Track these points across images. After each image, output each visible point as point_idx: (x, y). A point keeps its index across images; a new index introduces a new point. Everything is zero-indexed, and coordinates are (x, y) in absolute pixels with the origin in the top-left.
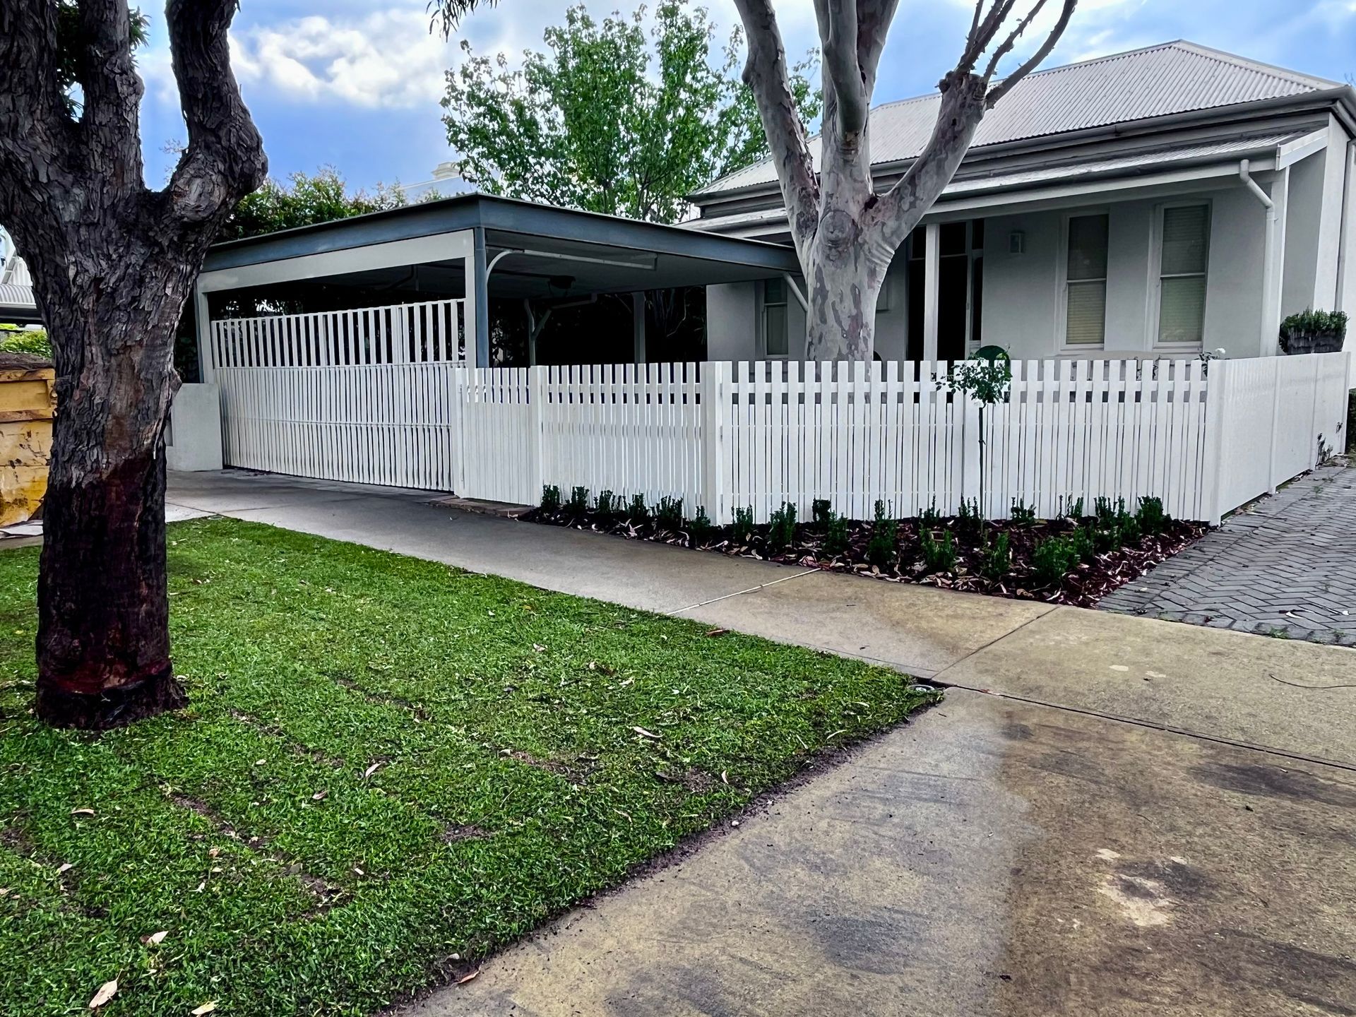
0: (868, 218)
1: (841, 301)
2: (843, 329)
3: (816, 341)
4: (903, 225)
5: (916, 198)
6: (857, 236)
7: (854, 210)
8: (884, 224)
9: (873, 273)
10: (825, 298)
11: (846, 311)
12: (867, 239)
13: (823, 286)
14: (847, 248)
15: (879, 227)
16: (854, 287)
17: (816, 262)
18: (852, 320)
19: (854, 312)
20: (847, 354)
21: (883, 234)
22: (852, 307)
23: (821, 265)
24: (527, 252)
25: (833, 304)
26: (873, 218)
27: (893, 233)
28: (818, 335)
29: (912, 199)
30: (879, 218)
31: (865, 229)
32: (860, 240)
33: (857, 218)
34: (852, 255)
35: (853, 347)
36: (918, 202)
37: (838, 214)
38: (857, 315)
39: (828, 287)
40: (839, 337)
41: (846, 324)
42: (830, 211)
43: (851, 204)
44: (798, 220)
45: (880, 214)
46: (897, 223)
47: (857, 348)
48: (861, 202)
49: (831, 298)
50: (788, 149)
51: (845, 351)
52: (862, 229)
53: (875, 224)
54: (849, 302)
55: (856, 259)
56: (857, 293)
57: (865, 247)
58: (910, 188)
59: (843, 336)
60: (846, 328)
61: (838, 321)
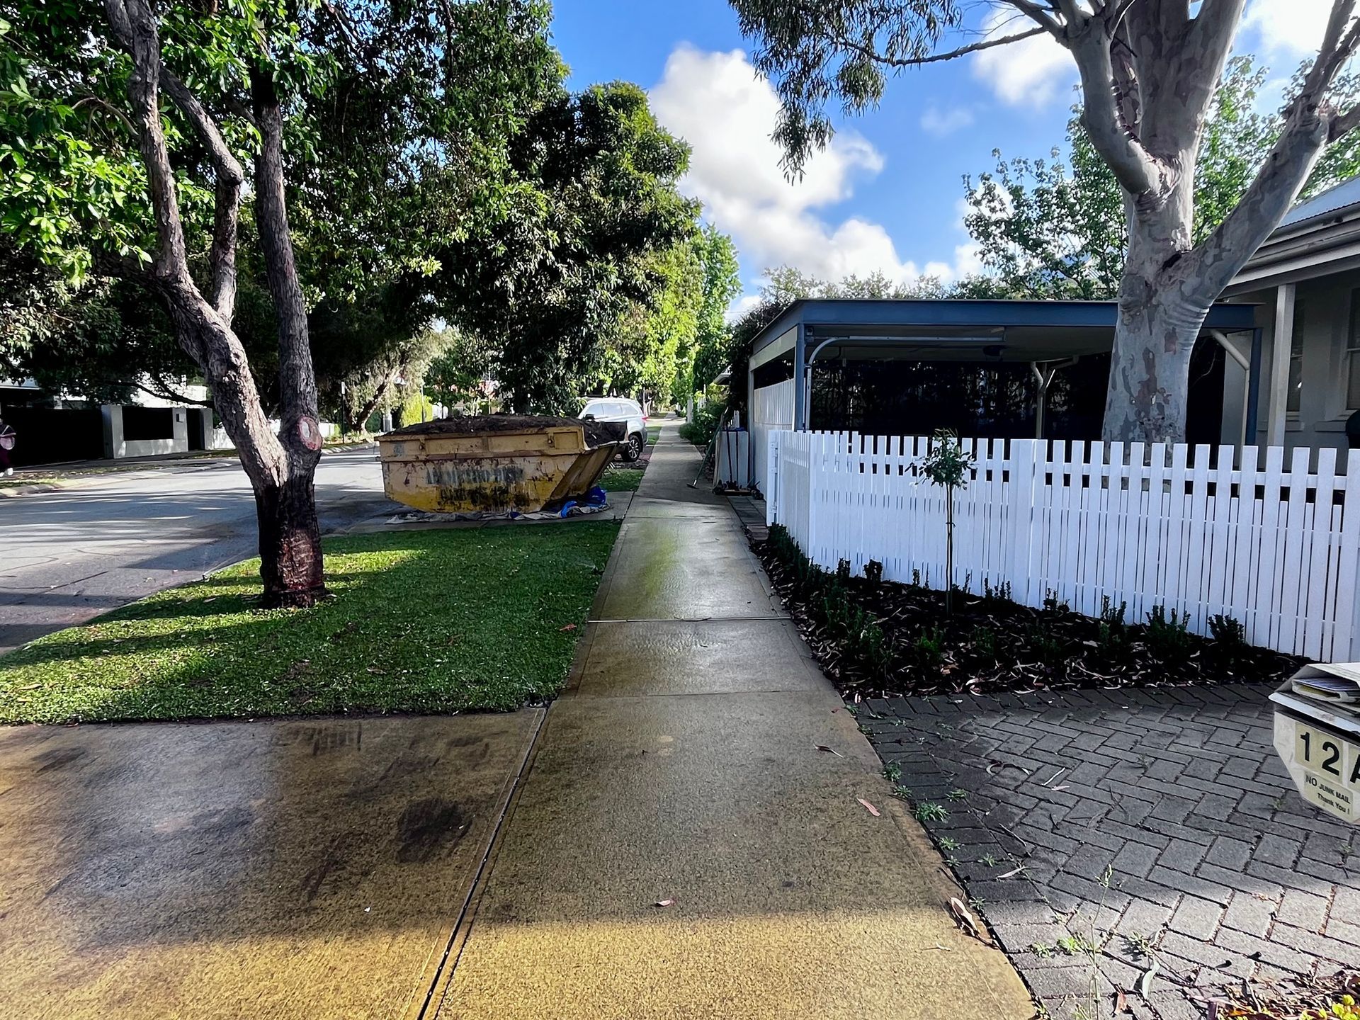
0: (1165, 277)
1: (1132, 367)
2: (1131, 395)
3: (1109, 408)
4: (1206, 281)
5: (1222, 250)
6: (1150, 298)
7: (1150, 271)
8: (1182, 282)
9: (1171, 335)
11: (1136, 376)
12: (1162, 300)
14: (1140, 311)
15: (1176, 287)
16: (1147, 352)
18: (1143, 385)
19: (1145, 377)
21: (1182, 293)
22: (1144, 371)
24: (851, 338)
25: (1124, 370)
26: (1170, 277)
28: (1110, 402)
29: (1217, 251)
30: (1178, 276)
31: (1160, 290)
32: (1154, 301)
33: (1151, 280)
34: (1146, 317)
35: (1143, 414)
36: (1224, 254)
37: (1132, 277)
38: (1149, 380)
40: (1126, 403)
41: (1136, 389)
43: (1147, 265)
45: (1180, 272)
46: (1198, 280)
47: (1146, 414)
48: (1161, 262)
49: (1122, 364)
51: (1132, 418)
52: (1156, 290)
53: (1173, 283)
54: (1140, 366)
55: (1150, 321)
56: (1151, 356)
57: (1161, 308)
58: (1215, 239)
59: (1131, 403)
60: (1135, 394)
61: (1128, 388)
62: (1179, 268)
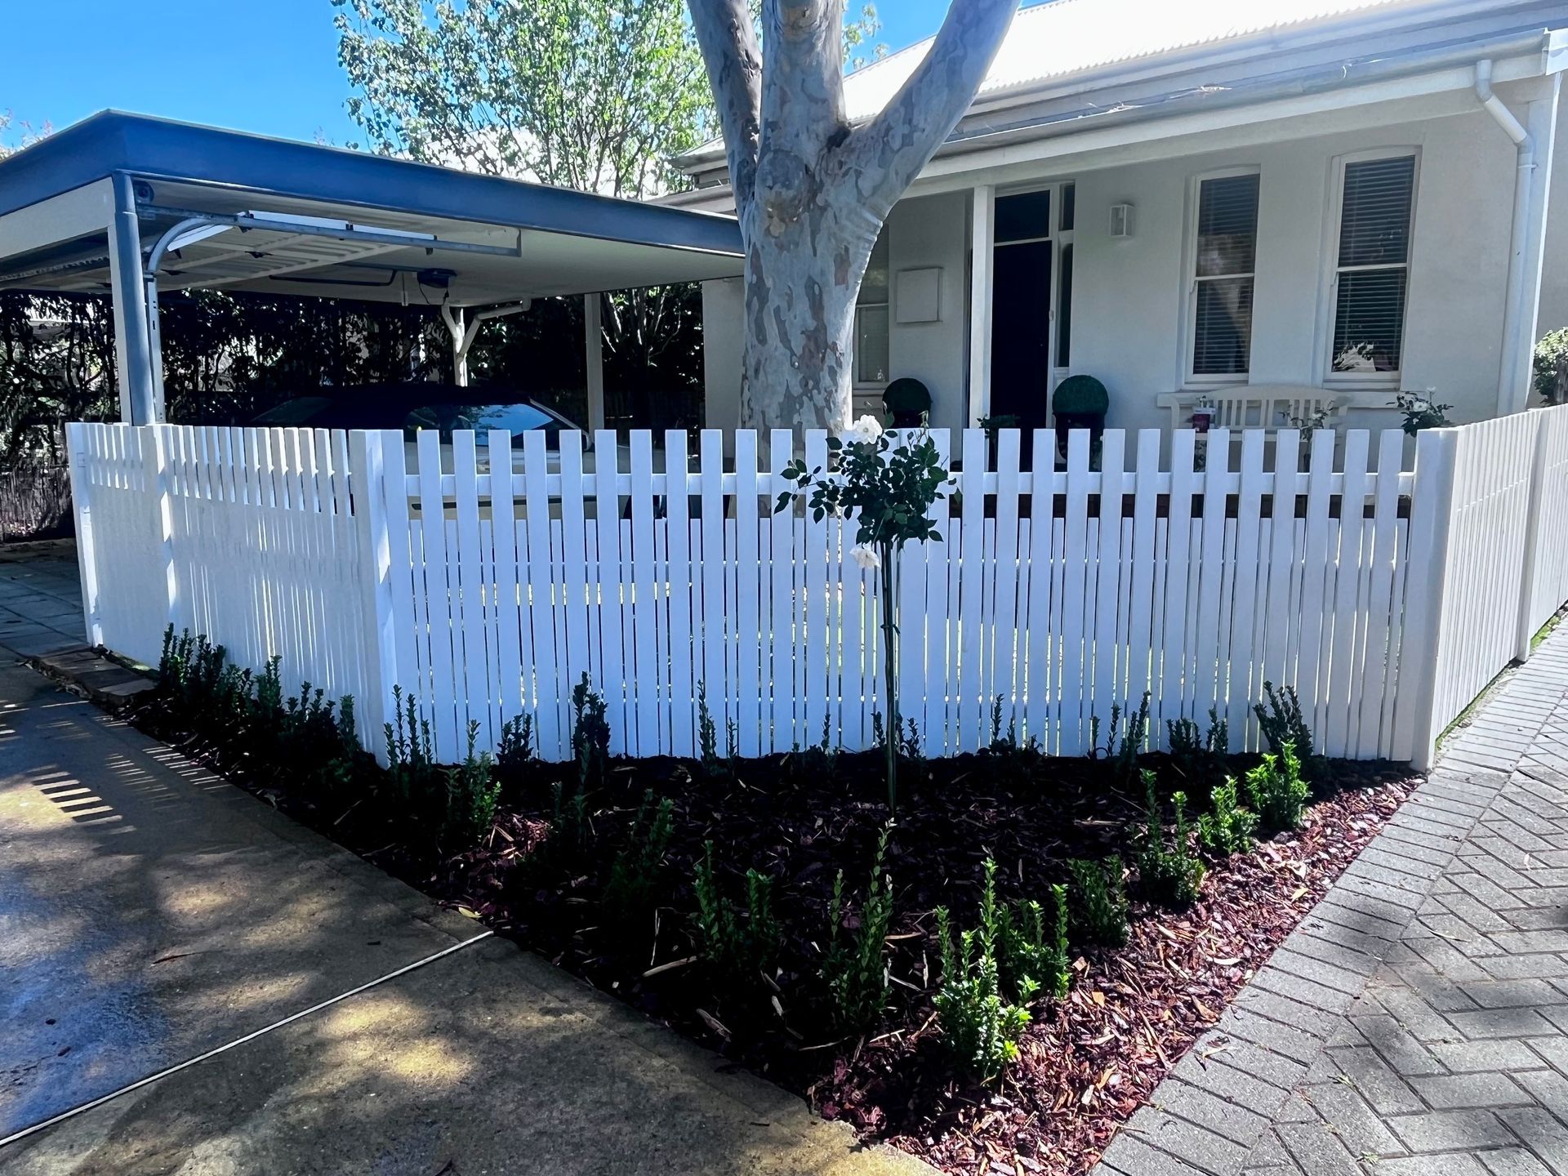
0: (833, 164)
1: (790, 306)
2: (793, 354)
3: (751, 373)
4: (892, 174)
5: (914, 129)
6: (813, 195)
7: (809, 149)
8: (859, 174)
9: (843, 261)
10: (763, 301)
11: (797, 321)
12: (831, 199)
13: (760, 279)
14: (799, 216)
15: (851, 180)
16: (811, 284)
17: (752, 241)
18: (809, 338)
19: (812, 324)
20: (801, 396)
21: (859, 192)
22: (808, 314)
23: (758, 246)
25: (777, 311)
26: (841, 164)
27: (875, 189)
28: (753, 363)
29: (906, 129)
30: (852, 163)
31: (828, 181)
32: (820, 200)
33: (813, 164)
34: (807, 230)
35: (811, 383)
36: (916, 135)
37: (780, 156)
38: (816, 329)
39: (769, 283)
40: (788, 366)
41: (798, 343)
42: (769, 150)
43: (803, 137)
44: (739, 171)
45: (853, 157)
46: (882, 171)
47: (817, 386)
48: (822, 138)
49: (774, 301)
50: (726, 56)
51: (796, 390)
52: (822, 183)
53: (845, 174)
54: (802, 307)
55: (814, 234)
56: (817, 292)
57: (829, 214)
58: (902, 110)
59: (793, 365)
60: (798, 351)
61: (785, 339)
62: (853, 150)
